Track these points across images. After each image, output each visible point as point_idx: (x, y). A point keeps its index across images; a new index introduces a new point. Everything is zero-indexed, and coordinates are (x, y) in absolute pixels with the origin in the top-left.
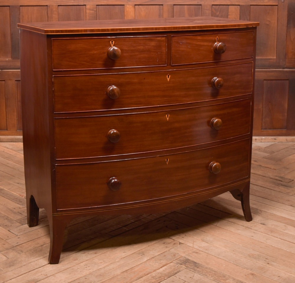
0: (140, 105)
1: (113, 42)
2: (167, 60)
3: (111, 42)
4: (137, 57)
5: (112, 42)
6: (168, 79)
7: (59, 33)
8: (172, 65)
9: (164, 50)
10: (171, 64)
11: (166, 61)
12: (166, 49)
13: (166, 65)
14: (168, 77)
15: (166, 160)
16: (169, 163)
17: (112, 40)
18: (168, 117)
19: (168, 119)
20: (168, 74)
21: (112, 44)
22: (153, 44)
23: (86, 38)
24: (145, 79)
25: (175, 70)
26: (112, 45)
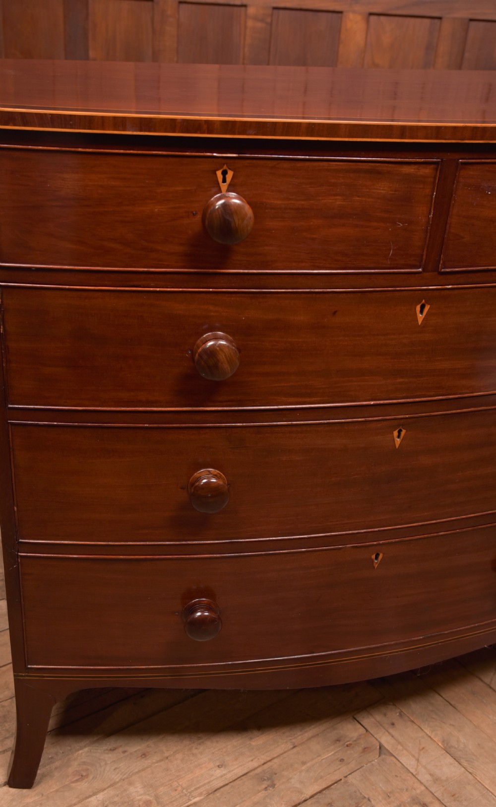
0: (308, 400)
1: (230, 174)
2: (425, 253)
3: (219, 173)
4: (314, 236)
5: (224, 173)
6: (420, 318)
7: (15, 125)
8: (443, 270)
9: (422, 213)
10: (440, 266)
11: (422, 255)
12: (430, 214)
13: (420, 270)
14: (421, 312)
15: (373, 557)
16: (381, 564)
17: (225, 167)
18: (399, 437)
19: (398, 441)
20: (424, 301)
21: (224, 181)
22: (383, 188)
23: (122, 151)
24: (335, 313)
25: (450, 287)
26: (224, 187)
